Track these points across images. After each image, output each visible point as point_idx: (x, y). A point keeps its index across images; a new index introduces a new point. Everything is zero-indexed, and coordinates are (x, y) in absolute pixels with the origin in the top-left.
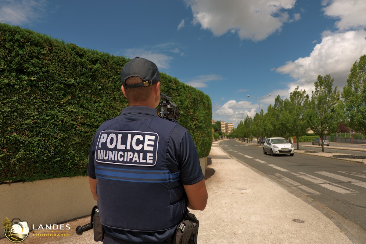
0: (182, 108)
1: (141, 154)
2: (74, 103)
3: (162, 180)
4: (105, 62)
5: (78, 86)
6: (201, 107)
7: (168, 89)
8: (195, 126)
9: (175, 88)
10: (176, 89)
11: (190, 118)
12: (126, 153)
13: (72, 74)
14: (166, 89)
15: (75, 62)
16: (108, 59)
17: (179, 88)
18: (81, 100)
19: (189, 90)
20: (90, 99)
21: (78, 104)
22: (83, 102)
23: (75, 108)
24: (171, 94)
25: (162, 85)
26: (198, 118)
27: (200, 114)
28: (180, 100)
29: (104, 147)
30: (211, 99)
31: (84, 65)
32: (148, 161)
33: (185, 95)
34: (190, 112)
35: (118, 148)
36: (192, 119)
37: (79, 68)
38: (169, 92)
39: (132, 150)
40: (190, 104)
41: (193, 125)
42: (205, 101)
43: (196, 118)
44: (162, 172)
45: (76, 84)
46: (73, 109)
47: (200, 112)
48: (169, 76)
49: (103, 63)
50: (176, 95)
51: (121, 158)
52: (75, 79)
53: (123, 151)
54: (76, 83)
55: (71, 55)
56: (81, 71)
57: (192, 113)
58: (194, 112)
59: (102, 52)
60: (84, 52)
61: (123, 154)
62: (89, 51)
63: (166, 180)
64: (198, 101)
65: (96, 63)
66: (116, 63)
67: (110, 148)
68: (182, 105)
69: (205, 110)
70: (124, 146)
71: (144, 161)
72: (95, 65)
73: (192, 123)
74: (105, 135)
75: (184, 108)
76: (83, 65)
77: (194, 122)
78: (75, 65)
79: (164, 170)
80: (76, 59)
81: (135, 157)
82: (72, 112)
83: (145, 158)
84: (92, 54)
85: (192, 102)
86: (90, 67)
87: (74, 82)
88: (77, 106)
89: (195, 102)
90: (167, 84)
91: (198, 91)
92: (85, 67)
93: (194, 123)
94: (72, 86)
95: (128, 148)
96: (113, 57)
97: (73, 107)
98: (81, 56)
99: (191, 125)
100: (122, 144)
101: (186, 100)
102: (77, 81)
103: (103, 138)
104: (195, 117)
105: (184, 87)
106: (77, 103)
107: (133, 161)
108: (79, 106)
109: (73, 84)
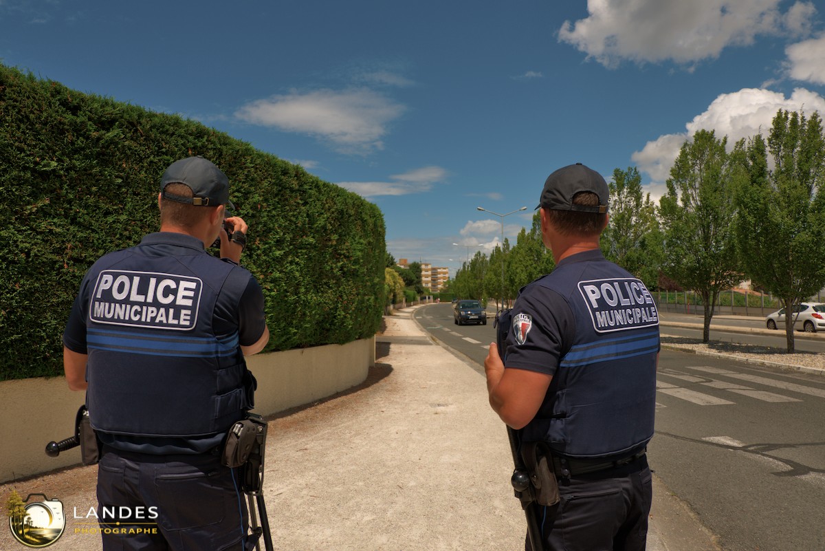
0: (313, 231)
1: (171, 311)
2: (57, 215)
3: (203, 353)
4: (132, 124)
5: (65, 176)
6: (356, 230)
7: (280, 188)
8: (341, 270)
9: (297, 187)
10: (298, 190)
11: (331, 253)
12: (145, 308)
13: (51, 149)
14: (275, 189)
15: (60, 123)
16: (139, 119)
17: (306, 187)
18: (73, 207)
19: (330, 191)
20: (95, 206)
21: (66, 216)
22: (79, 212)
23: (59, 225)
24: (286, 199)
25: (266, 180)
26: (348, 252)
27: (356, 245)
28: (308, 214)
29: (107, 297)
30: (382, 213)
31: (80, 131)
32: (182, 323)
33: (319, 204)
34: (330, 240)
35: (131, 299)
36: (336, 255)
37: (69, 137)
38: (282, 196)
39: (156, 304)
40: (330, 223)
41: (337, 267)
42: (366, 217)
43: (344, 254)
44: (205, 340)
45: (62, 172)
46: (54, 228)
47: (355, 241)
48: (283, 162)
49: (126, 128)
50: (298, 203)
51: (135, 316)
52: (59, 160)
53: (141, 304)
54: (62, 169)
55: (51, 106)
56: (73, 143)
57: (334, 243)
58: (341, 240)
59: (126, 104)
60: (83, 100)
61: (139, 310)
62: (93, 100)
63: (210, 353)
64: (350, 216)
65: (111, 126)
66: (158, 129)
67: (117, 299)
68: (312, 225)
69: (366, 236)
70: (143, 297)
71: (176, 322)
72: (108, 130)
73: (336, 264)
74: (110, 278)
75: (317, 232)
76: (78, 130)
77: (339, 262)
78: (58, 128)
79: (208, 337)
80: (61, 116)
81: (159, 315)
82: (52, 233)
83: (177, 316)
84: (102, 106)
85: (336, 219)
86: (94, 134)
87: (57, 166)
88: (64, 221)
89: (342, 218)
90: (277, 178)
91: (350, 194)
92: (83, 136)
93: (339, 264)
94: (52, 176)
95: (150, 299)
96: (151, 116)
97: (55, 223)
98: (75, 110)
99: (332, 268)
100: (139, 293)
101: (322, 214)
102: (63, 165)
103: (106, 282)
104: (342, 252)
105: (317, 186)
106: (63, 213)
107: (157, 321)
108: (69, 221)
109: (54, 171)
